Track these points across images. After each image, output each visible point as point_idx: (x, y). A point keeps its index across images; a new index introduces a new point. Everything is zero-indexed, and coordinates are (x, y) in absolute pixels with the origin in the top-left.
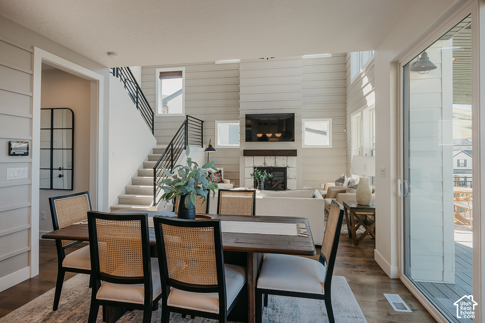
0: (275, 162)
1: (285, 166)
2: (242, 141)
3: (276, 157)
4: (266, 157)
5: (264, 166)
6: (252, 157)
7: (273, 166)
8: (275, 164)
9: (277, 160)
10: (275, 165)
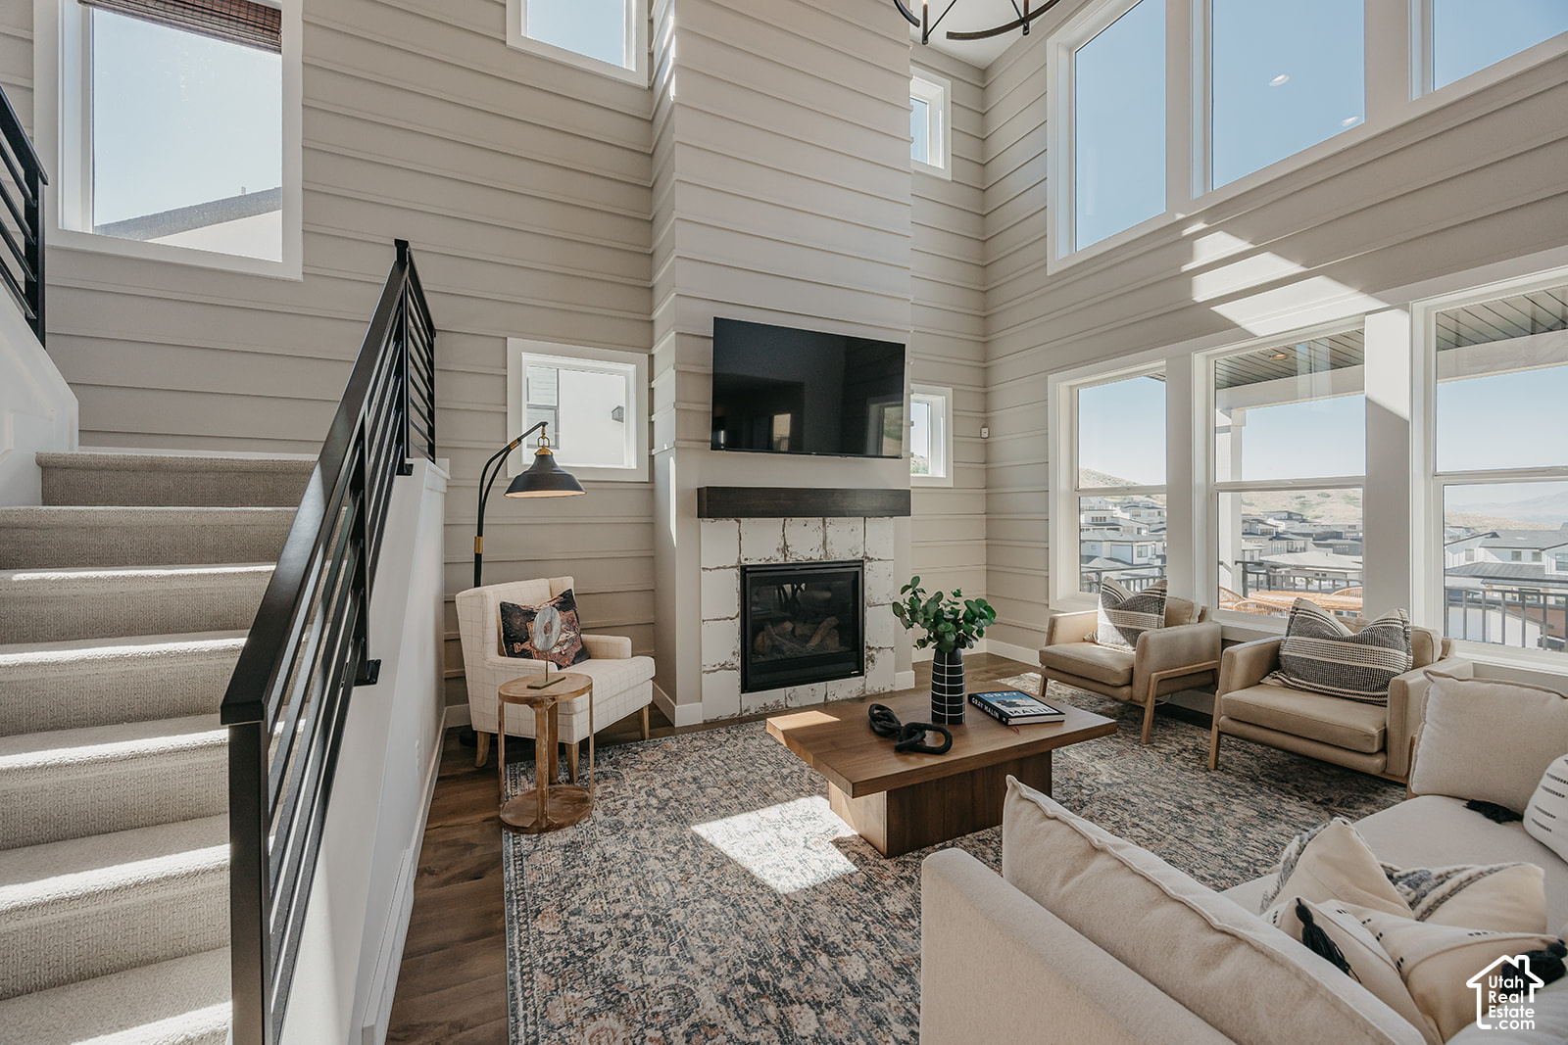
0: (824, 543)
1: (859, 557)
2: (685, 444)
3: (828, 520)
4: (788, 519)
5: (781, 561)
6: (732, 521)
7: (816, 557)
8: (825, 548)
9: (830, 530)
10: (822, 552)
